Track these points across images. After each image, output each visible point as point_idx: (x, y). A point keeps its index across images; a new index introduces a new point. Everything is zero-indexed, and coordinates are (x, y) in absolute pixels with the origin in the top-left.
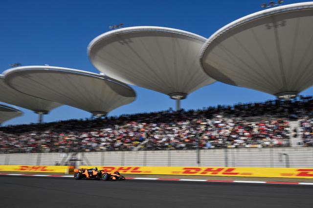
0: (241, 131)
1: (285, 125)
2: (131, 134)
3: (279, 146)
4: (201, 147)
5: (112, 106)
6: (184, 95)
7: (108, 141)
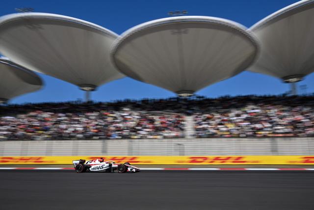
0: (145, 123)
1: (181, 119)
2: (36, 124)
3: (176, 137)
4: (108, 137)
5: (15, 93)
6: (94, 87)
7: (8, 130)
